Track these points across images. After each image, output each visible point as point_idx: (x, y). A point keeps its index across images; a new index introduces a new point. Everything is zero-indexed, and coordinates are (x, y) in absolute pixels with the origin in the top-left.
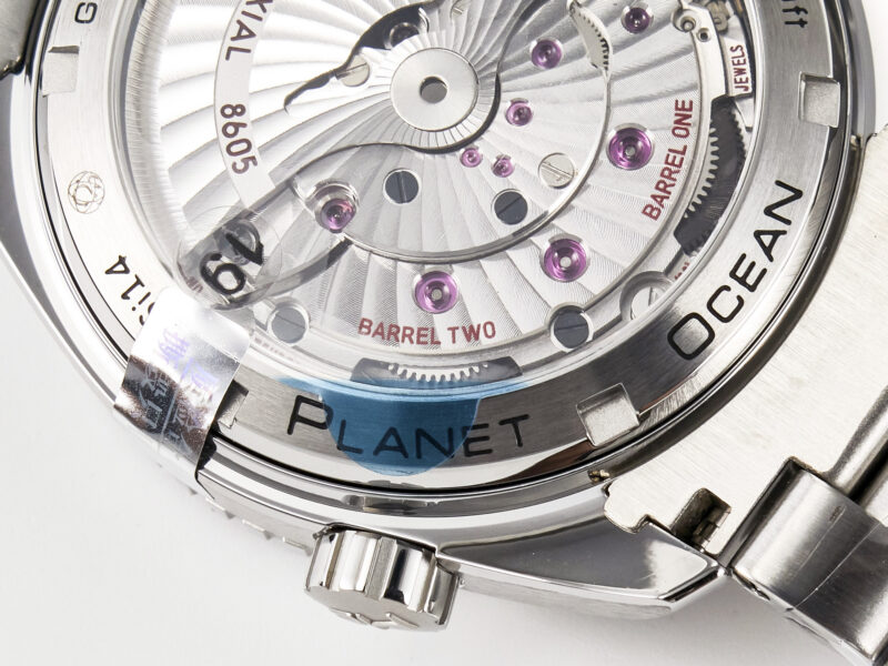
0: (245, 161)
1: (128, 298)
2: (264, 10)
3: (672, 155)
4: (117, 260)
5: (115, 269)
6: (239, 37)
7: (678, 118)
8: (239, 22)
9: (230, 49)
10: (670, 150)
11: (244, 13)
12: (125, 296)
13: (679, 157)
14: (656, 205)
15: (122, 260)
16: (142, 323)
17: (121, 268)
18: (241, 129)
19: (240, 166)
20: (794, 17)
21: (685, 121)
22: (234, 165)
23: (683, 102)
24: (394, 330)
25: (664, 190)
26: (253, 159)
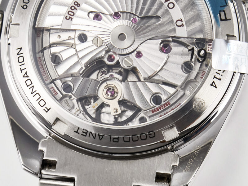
0: (70, 18)
1: (220, 78)
4: (212, 86)
5: (215, 86)
12: (220, 79)
15: (212, 85)
16: (224, 71)
17: (213, 84)
18: (75, 10)
19: (68, 18)
22: (67, 16)
26: (72, 19)
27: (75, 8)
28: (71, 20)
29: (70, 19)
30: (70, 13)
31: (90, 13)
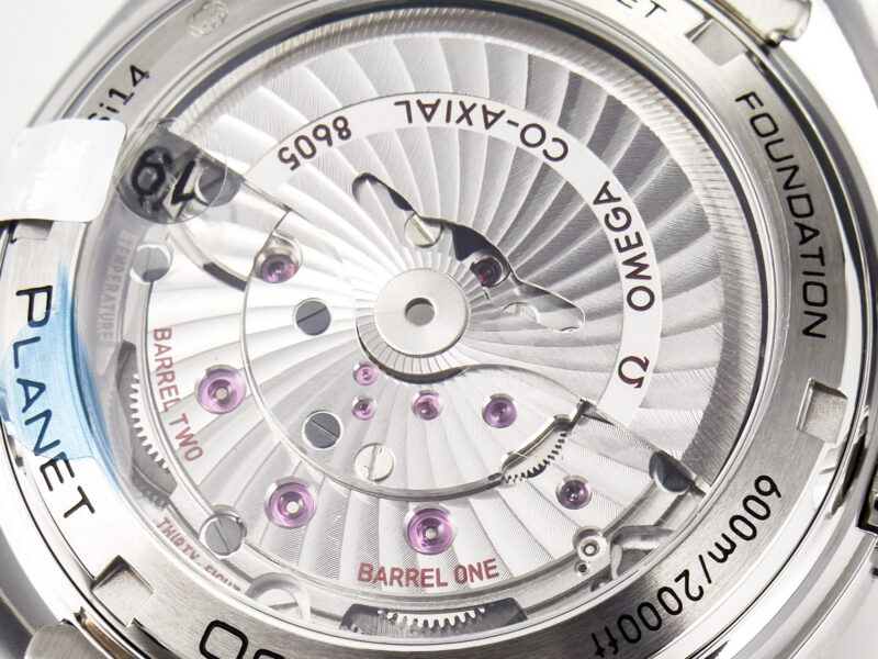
0: (293, 157)
1: (111, 96)
2: (458, 121)
3: (434, 574)
4: (143, 69)
6: (422, 107)
7: (476, 567)
8: (438, 101)
9: (407, 103)
10: (438, 570)
11: (450, 103)
12: (112, 92)
13: (434, 581)
14: (375, 573)
15: (145, 74)
16: (90, 117)
17: (138, 77)
18: (325, 142)
19: (286, 155)
20: (604, 641)
21: (474, 575)
22: (286, 149)
23: (494, 567)
24: (169, 377)
25: (393, 578)
26: (297, 164)
27: (328, 138)
28: (293, 168)
29: (292, 164)
30: (303, 144)
31: (367, 182)
